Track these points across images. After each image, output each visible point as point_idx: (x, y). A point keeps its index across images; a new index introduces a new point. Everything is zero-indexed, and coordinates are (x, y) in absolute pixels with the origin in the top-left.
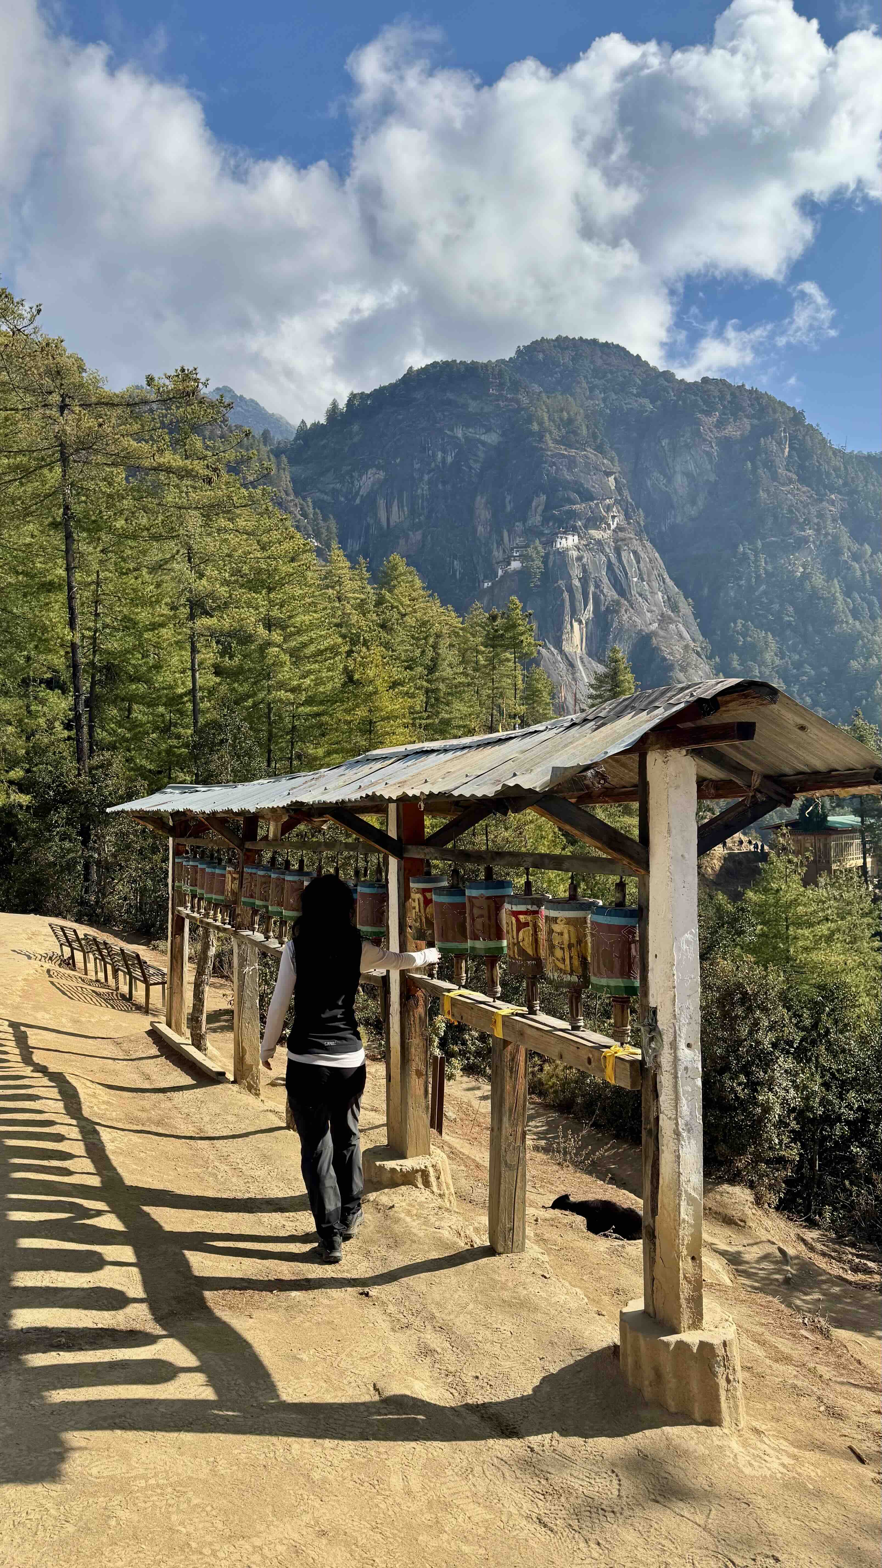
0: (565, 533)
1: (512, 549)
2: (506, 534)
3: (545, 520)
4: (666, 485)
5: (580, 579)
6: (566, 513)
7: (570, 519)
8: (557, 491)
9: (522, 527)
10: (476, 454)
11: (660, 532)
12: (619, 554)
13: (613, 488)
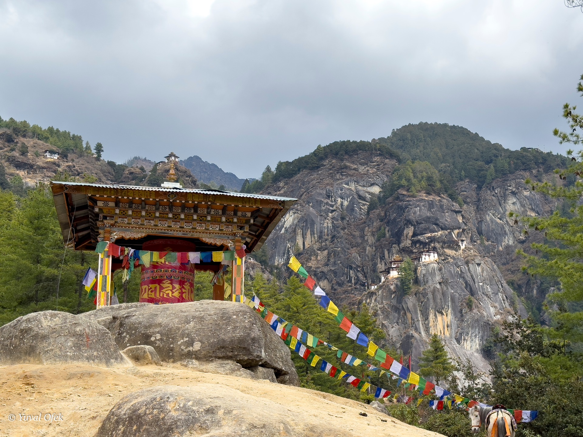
0: (428, 251)
1: (391, 263)
2: (386, 253)
3: (414, 243)
4: (500, 219)
5: (440, 283)
6: (428, 238)
7: (431, 242)
8: (421, 223)
9: (397, 248)
10: (364, 200)
11: (498, 251)
12: (468, 266)
13: (461, 221)
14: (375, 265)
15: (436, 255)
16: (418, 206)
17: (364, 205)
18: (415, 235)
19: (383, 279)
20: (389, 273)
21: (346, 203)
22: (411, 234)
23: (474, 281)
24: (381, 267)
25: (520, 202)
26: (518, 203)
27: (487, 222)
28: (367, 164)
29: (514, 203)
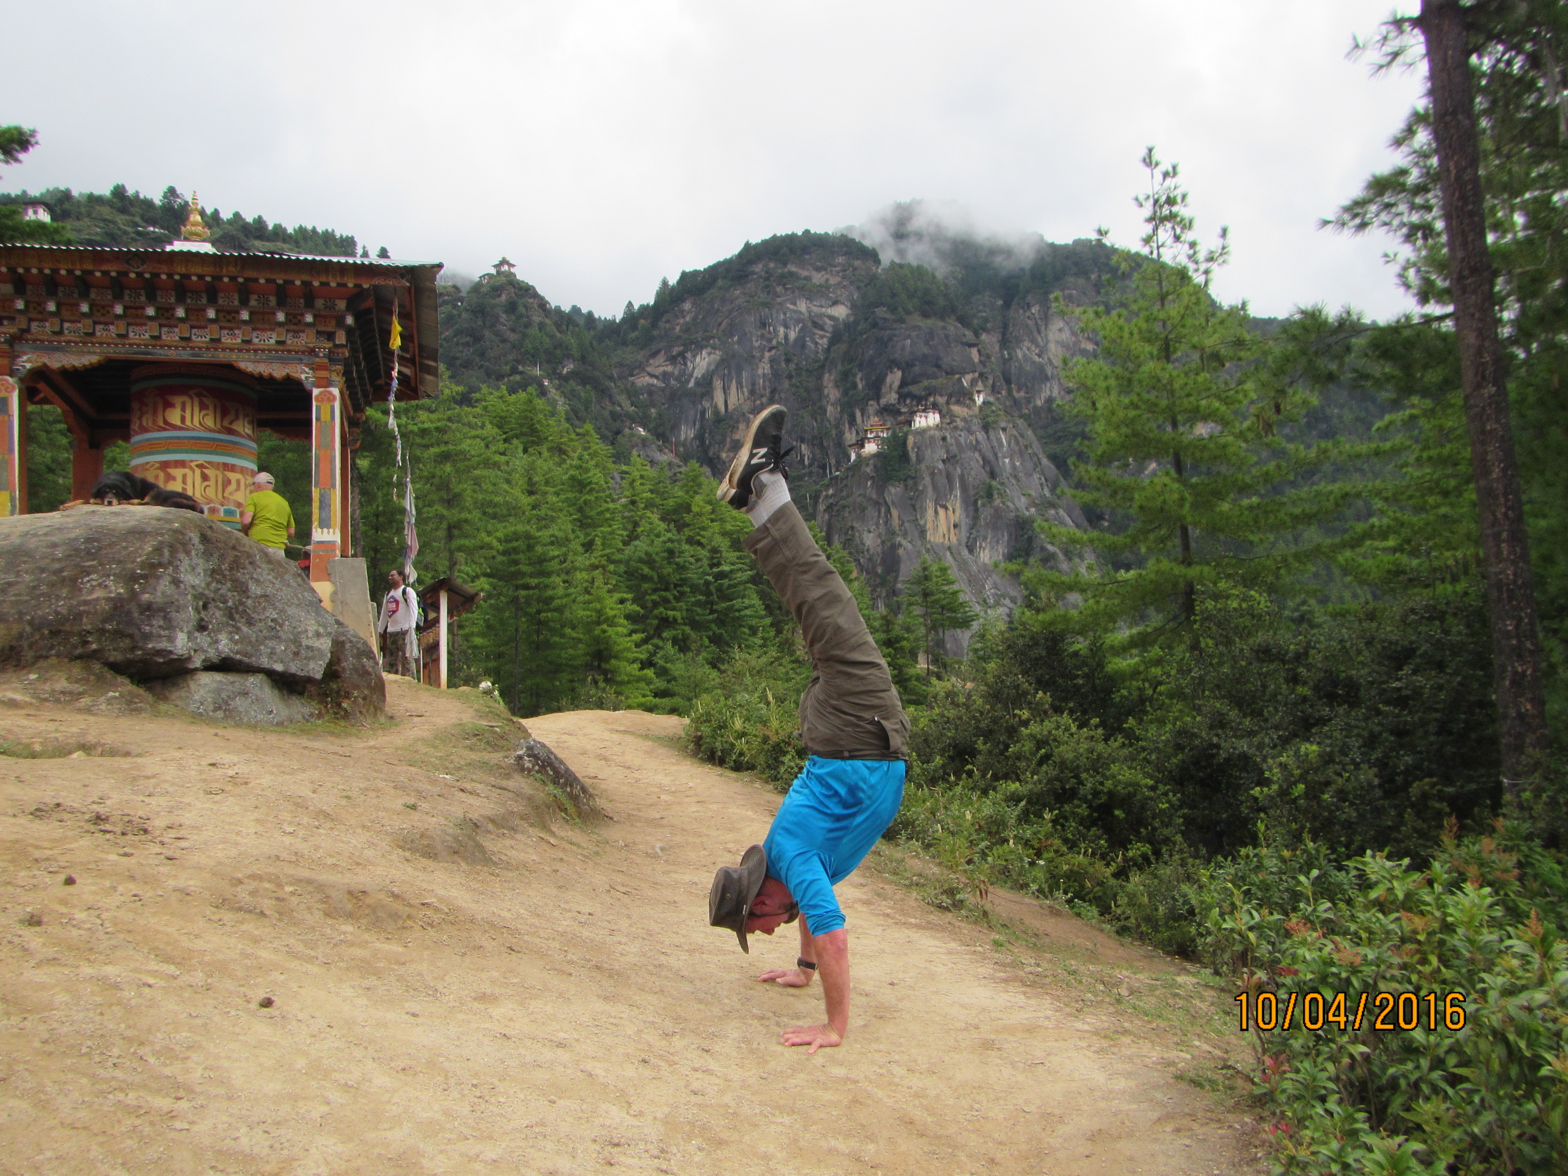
0: (924, 411)
1: (866, 430)
2: (858, 414)
3: (902, 397)
4: (1039, 356)
5: (943, 461)
6: (925, 389)
7: (930, 395)
8: (913, 365)
9: (876, 406)
10: (822, 329)
11: (1035, 407)
12: (987, 432)
13: (976, 360)
14: (841, 434)
15: (937, 416)
16: (909, 337)
17: (822, 337)
18: (904, 383)
19: (853, 457)
20: (863, 446)
21: (792, 335)
22: (897, 384)
23: (996, 455)
24: (850, 437)
25: (1071, 329)
26: (1066, 329)
27: (1018, 360)
28: (825, 269)
29: (1060, 330)
